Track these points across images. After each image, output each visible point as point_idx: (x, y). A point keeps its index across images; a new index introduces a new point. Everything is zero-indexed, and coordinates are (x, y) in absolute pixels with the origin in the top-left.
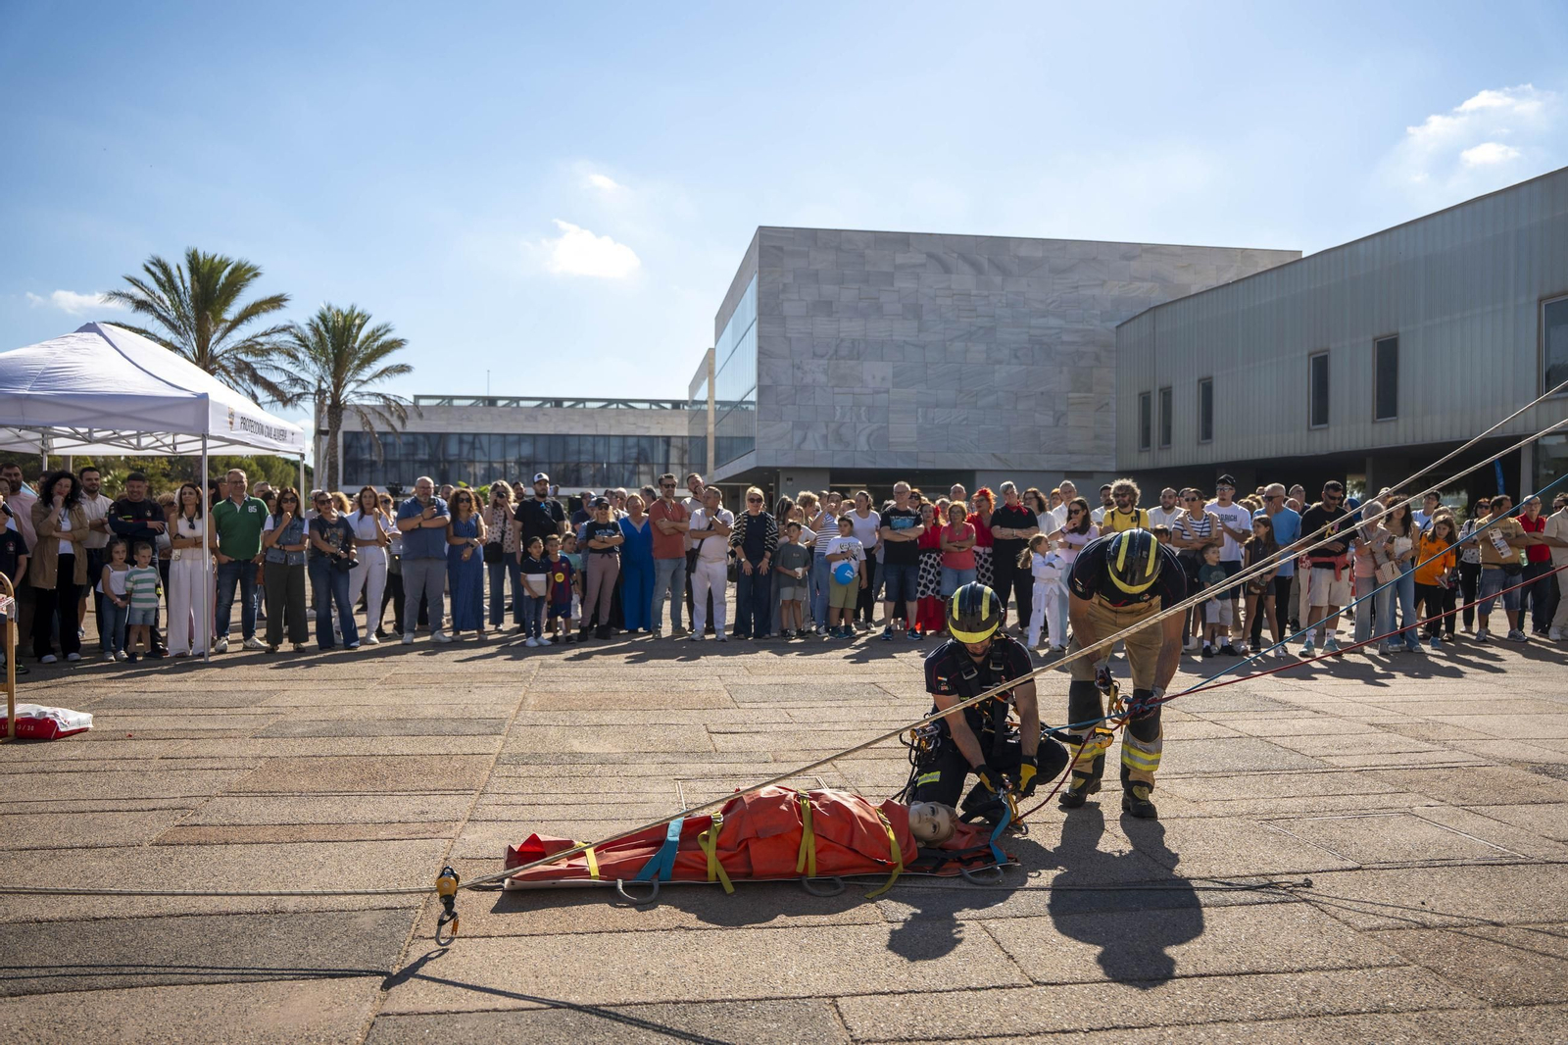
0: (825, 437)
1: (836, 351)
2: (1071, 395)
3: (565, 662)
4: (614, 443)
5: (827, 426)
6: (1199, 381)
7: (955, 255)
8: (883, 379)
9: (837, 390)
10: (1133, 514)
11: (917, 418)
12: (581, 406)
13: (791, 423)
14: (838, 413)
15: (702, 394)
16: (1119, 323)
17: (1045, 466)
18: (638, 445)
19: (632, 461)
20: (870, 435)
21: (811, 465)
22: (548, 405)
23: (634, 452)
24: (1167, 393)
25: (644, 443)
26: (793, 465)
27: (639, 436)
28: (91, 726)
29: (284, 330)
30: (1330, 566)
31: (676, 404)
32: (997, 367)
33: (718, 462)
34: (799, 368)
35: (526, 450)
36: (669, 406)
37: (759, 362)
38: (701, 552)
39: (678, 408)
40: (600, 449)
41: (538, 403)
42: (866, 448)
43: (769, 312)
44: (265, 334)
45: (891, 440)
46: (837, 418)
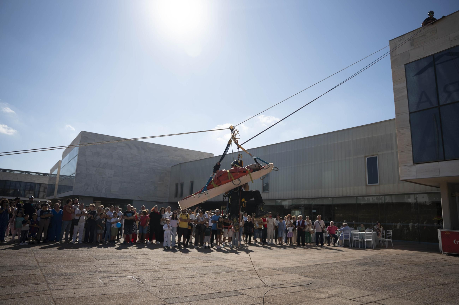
0: (93, 188)
1: (99, 166)
2: (159, 183)
3: (40, 249)
4: (23, 184)
5: (94, 185)
6: (190, 182)
7: (133, 145)
8: (111, 174)
9: (98, 176)
10: (186, 215)
11: (119, 185)
12: (13, 172)
13: (84, 184)
15: (55, 172)
16: (172, 166)
17: (151, 200)
18: (31, 185)
19: (28, 190)
20: (106, 189)
21: (89, 196)
22: (2, 171)
23: (29, 187)
24: (182, 184)
25: (33, 185)
26: (83, 195)
27: (31, 183)
30: (227, 228)
32: (141, 174)
33: (59, 192)
34: (88, 169)
36: (42, 175)
37: (77, 166)
38: (80, 220)
39: (45, 175)
40: (18, 185)
42: (104, 192)
43: (81, 154)
45: (111, 190)
46: (97, 183)
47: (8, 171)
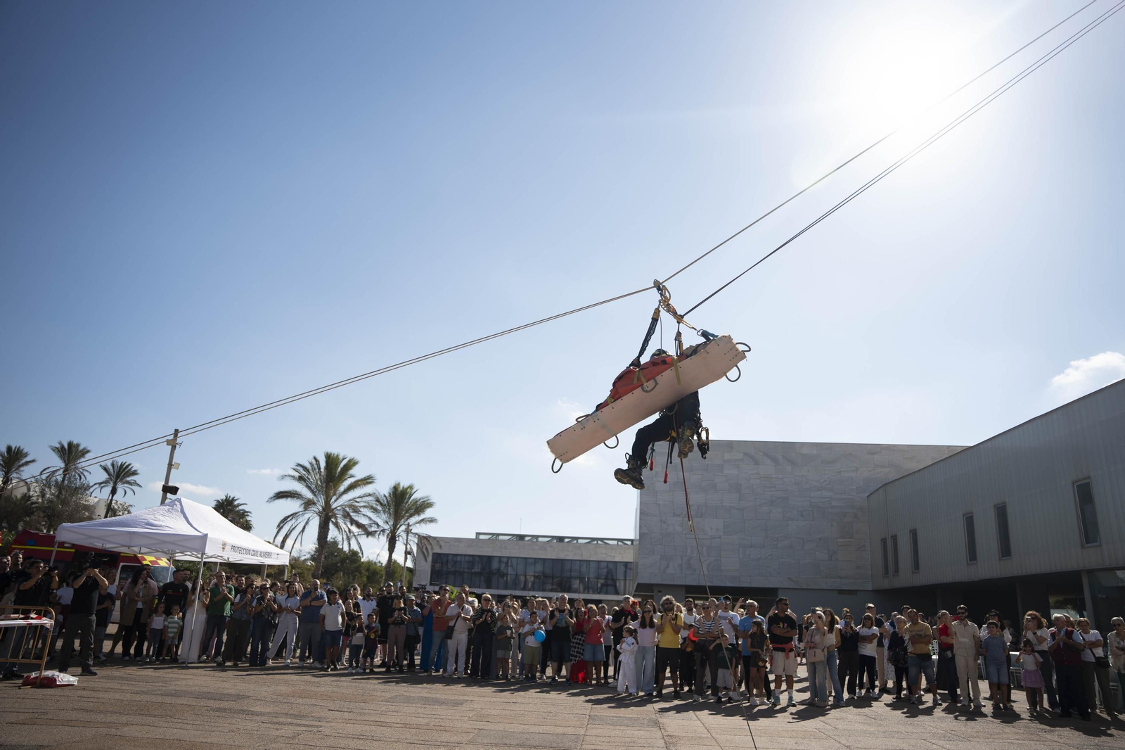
0: (681, 565)
2: (839, 540)
4: (593, 565)
5: (682, 558)
6: (910, 531)
7: (761, 454)
8: (717, 529)
9: (688, 536)
11: (739, 554)
12: (575, 541)
13: (659, 556)
14: (689, 551)
16: (867, 495)
17: (824, 586)
19: (604, 577)
20: (709, 565)
21: (673, 583)
22: (555, 541)
23: (605, 571)
24: (894, 538)
25: (611, 566)
26: (661, 582)
27: (608, 561)
28: (76, 684)
29: (370, 495)
30: (783, 650)
32: (790, 522)
34: (664, 523)
35: (539, 568)
36: (629, 543)
37: (641, 519)
40: (584, 569)
41: (548, 539)
42: (706, 573)
44: (360, 497)
45: (722, 568)
46: (688, 554)
47: (567, 540)
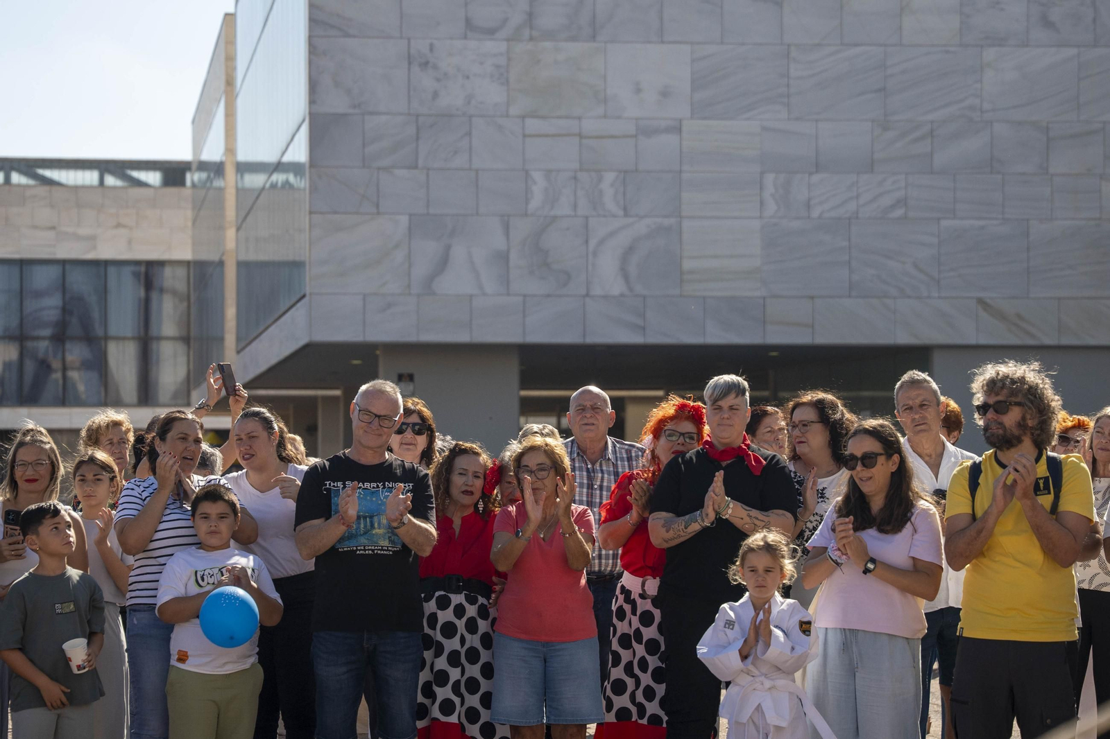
0: (502, 258)
1: (531, 15)
5: (507, 228)
8: (665, 94)
9: (533, 125)
11: (762, 203)
13: (404, 220)
14: (538, 191)
18: (63, 287)
19: (47, 332)
20: (630, 250)
21: (463, 337)
23: (50, 307)
25: (80, 282)
26: (412, 338)
27: (63, 263)
31: (174, 173)
32: (990, 54)
33: (247, 329)
34: (425, 65)
36: (153, 178)
37: (314, 50)
39: (174, 183)
42: (617, 288)
45: (687, 265)
46: (535, 203)
